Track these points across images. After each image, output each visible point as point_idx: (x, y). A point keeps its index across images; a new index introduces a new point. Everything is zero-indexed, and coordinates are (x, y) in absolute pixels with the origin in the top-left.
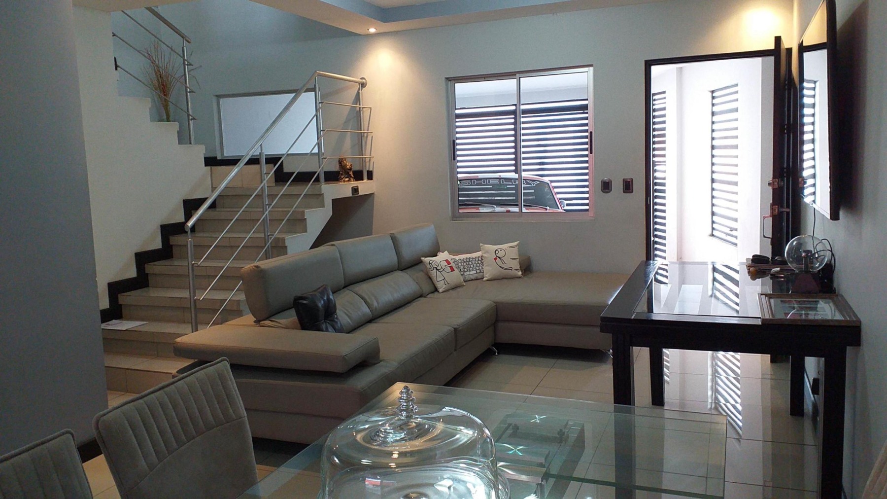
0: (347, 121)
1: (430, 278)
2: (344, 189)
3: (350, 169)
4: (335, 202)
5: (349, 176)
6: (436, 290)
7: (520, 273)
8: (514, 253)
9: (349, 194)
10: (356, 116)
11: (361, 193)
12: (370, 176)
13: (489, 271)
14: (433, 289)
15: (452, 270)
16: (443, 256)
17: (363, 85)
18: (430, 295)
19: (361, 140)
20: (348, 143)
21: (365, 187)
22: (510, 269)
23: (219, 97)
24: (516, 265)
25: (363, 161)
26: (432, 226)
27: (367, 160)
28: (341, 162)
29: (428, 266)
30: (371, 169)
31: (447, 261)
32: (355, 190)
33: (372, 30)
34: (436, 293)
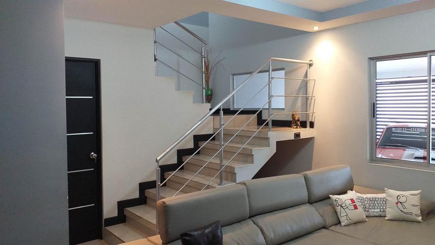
0: (300, 88)
1: (336, 212)
2: (288, 134)
3: (298, 120)
4: (278, 143)
5: (297, 125)
6: (339, 223)
7: (420, 218)
8: (416, 200)
9: (292, 137)
10: (305, 85)
11: (302, 137)
12: (312, 125)
13: (390, 213)
14: (336, 221)
15: (356, 207)
16: (351, 194)
17: (310, 65)
18: (333, 228)
19: (306, 101)
20: (299, 102)
21: (305, 133)
22: (411, 214)
24: (416, 211)
25: (307, 115)
26: (348, 169)
27: (311, 114)
28: (293, 115)
29: (335, 203)
30: (313, 121)
32: (297, 135)
33: (316, 28)
34: (338, 227)
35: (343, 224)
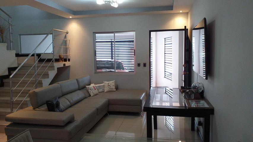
0: (62, 44)
1: (88, 92)
2: (61, 64)
3: (63, 58)
4: (58, 68)
5: (62, 60)
6: (90, 96)
7: (115, 90)
8: (113, 84)
9: (62, 66)
10: (65, 42)
11: (66, 66)
12: (69, 60)
13: (106, 89)
14: (89, 95)
15: (95, 89)
16: (92, 85)
17: (67, 33)
18: (89, 97)
19: (66, 50)
20: (62, 50)
21: (67, 64)
22: (112, 89)
23: (20, 35)
24: (114, 87)
25: (67, 56)
26: (89, 76)
27: (68, 55)
28: (60, 56)
29: (88, 88)
30: (69, 58)
31: (94, 87)
32: (64, 65)
33: (71, 17)
34: (90, 97)
35: (92, 96)
